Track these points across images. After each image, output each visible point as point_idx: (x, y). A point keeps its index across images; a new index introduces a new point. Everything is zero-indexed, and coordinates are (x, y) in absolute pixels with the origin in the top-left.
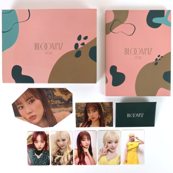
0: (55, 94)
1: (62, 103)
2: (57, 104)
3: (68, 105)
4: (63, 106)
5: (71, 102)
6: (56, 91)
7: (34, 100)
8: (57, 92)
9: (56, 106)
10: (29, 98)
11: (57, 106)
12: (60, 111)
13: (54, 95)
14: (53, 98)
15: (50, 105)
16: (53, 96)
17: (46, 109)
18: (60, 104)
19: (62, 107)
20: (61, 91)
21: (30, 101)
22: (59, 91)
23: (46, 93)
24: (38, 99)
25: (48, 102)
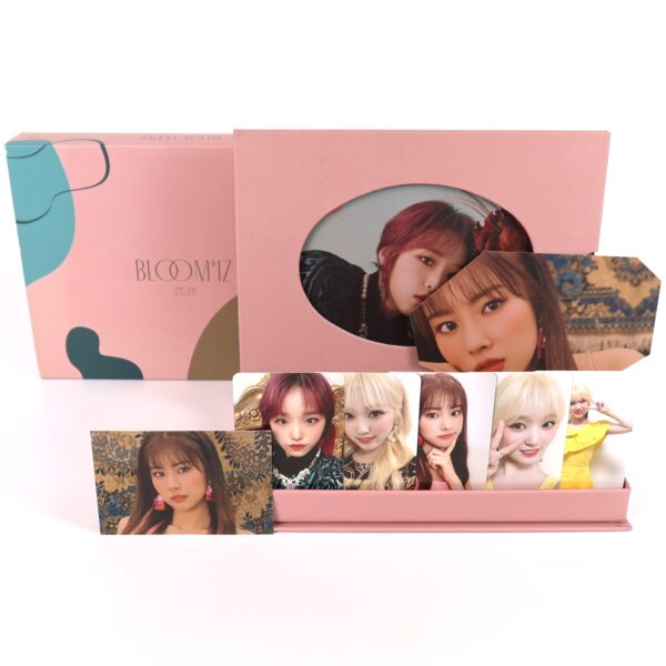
0: (592, 278)
1: (615, 315)
2: (593, 321)
3: (636, 324)
4: (616, 326)
5: (652, 314)
6: (596, 268)
7: (503, 301)
8: (600, 270)
9: (589, 326)
10: (485, 292)
11: (593, 327)
12: (602, 344)
13: (588, 284)
14: (582, 294)
15: (567, 322)
16: (582, 286)
17: (548, 339)
18: (605, 321)
19: (613, 330)
20: (615, 270)
21: (488, 304)
22: (610, 268)
23: (554, 276)
24: (518, 295)
25: (558, 308)
